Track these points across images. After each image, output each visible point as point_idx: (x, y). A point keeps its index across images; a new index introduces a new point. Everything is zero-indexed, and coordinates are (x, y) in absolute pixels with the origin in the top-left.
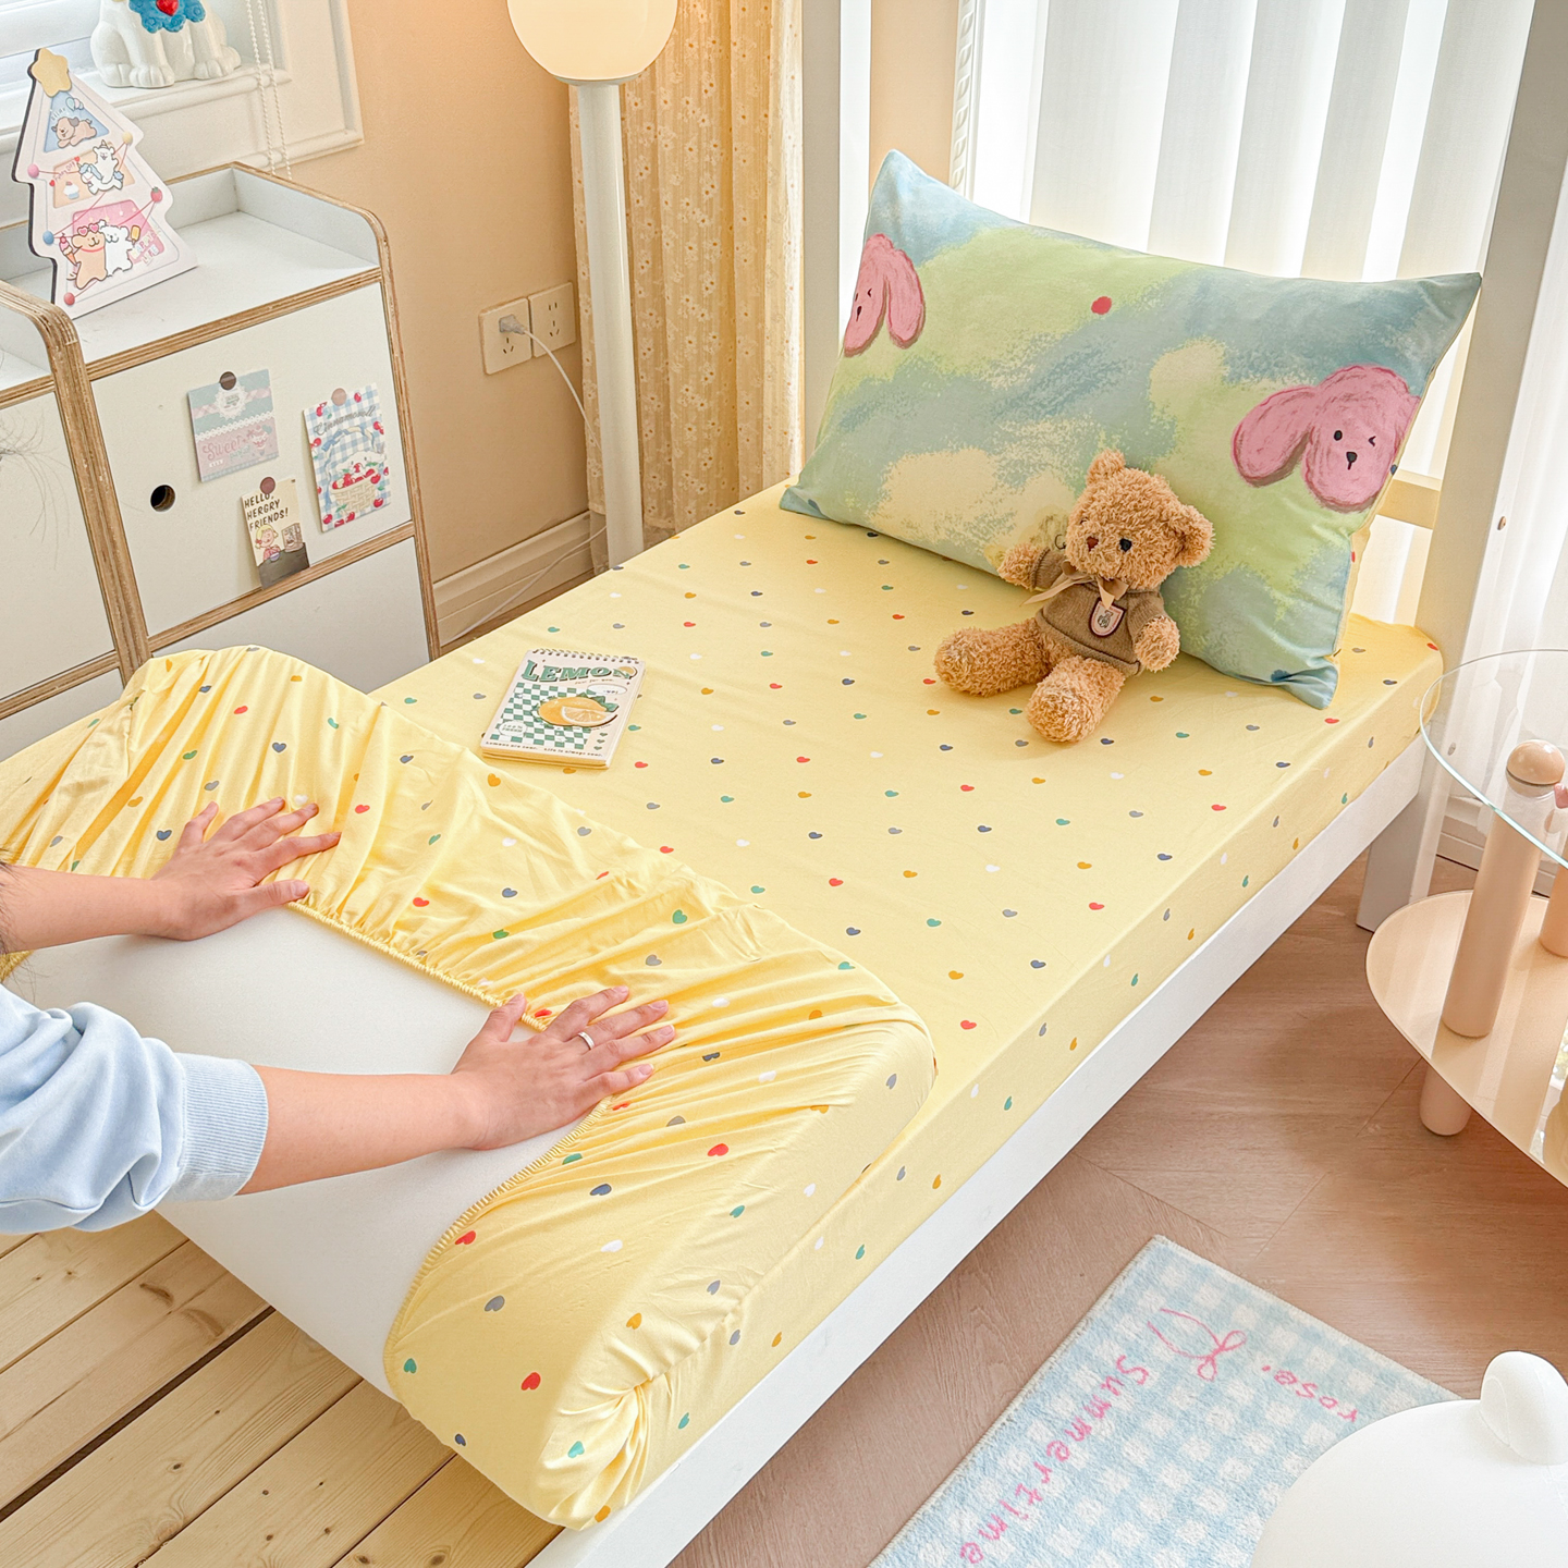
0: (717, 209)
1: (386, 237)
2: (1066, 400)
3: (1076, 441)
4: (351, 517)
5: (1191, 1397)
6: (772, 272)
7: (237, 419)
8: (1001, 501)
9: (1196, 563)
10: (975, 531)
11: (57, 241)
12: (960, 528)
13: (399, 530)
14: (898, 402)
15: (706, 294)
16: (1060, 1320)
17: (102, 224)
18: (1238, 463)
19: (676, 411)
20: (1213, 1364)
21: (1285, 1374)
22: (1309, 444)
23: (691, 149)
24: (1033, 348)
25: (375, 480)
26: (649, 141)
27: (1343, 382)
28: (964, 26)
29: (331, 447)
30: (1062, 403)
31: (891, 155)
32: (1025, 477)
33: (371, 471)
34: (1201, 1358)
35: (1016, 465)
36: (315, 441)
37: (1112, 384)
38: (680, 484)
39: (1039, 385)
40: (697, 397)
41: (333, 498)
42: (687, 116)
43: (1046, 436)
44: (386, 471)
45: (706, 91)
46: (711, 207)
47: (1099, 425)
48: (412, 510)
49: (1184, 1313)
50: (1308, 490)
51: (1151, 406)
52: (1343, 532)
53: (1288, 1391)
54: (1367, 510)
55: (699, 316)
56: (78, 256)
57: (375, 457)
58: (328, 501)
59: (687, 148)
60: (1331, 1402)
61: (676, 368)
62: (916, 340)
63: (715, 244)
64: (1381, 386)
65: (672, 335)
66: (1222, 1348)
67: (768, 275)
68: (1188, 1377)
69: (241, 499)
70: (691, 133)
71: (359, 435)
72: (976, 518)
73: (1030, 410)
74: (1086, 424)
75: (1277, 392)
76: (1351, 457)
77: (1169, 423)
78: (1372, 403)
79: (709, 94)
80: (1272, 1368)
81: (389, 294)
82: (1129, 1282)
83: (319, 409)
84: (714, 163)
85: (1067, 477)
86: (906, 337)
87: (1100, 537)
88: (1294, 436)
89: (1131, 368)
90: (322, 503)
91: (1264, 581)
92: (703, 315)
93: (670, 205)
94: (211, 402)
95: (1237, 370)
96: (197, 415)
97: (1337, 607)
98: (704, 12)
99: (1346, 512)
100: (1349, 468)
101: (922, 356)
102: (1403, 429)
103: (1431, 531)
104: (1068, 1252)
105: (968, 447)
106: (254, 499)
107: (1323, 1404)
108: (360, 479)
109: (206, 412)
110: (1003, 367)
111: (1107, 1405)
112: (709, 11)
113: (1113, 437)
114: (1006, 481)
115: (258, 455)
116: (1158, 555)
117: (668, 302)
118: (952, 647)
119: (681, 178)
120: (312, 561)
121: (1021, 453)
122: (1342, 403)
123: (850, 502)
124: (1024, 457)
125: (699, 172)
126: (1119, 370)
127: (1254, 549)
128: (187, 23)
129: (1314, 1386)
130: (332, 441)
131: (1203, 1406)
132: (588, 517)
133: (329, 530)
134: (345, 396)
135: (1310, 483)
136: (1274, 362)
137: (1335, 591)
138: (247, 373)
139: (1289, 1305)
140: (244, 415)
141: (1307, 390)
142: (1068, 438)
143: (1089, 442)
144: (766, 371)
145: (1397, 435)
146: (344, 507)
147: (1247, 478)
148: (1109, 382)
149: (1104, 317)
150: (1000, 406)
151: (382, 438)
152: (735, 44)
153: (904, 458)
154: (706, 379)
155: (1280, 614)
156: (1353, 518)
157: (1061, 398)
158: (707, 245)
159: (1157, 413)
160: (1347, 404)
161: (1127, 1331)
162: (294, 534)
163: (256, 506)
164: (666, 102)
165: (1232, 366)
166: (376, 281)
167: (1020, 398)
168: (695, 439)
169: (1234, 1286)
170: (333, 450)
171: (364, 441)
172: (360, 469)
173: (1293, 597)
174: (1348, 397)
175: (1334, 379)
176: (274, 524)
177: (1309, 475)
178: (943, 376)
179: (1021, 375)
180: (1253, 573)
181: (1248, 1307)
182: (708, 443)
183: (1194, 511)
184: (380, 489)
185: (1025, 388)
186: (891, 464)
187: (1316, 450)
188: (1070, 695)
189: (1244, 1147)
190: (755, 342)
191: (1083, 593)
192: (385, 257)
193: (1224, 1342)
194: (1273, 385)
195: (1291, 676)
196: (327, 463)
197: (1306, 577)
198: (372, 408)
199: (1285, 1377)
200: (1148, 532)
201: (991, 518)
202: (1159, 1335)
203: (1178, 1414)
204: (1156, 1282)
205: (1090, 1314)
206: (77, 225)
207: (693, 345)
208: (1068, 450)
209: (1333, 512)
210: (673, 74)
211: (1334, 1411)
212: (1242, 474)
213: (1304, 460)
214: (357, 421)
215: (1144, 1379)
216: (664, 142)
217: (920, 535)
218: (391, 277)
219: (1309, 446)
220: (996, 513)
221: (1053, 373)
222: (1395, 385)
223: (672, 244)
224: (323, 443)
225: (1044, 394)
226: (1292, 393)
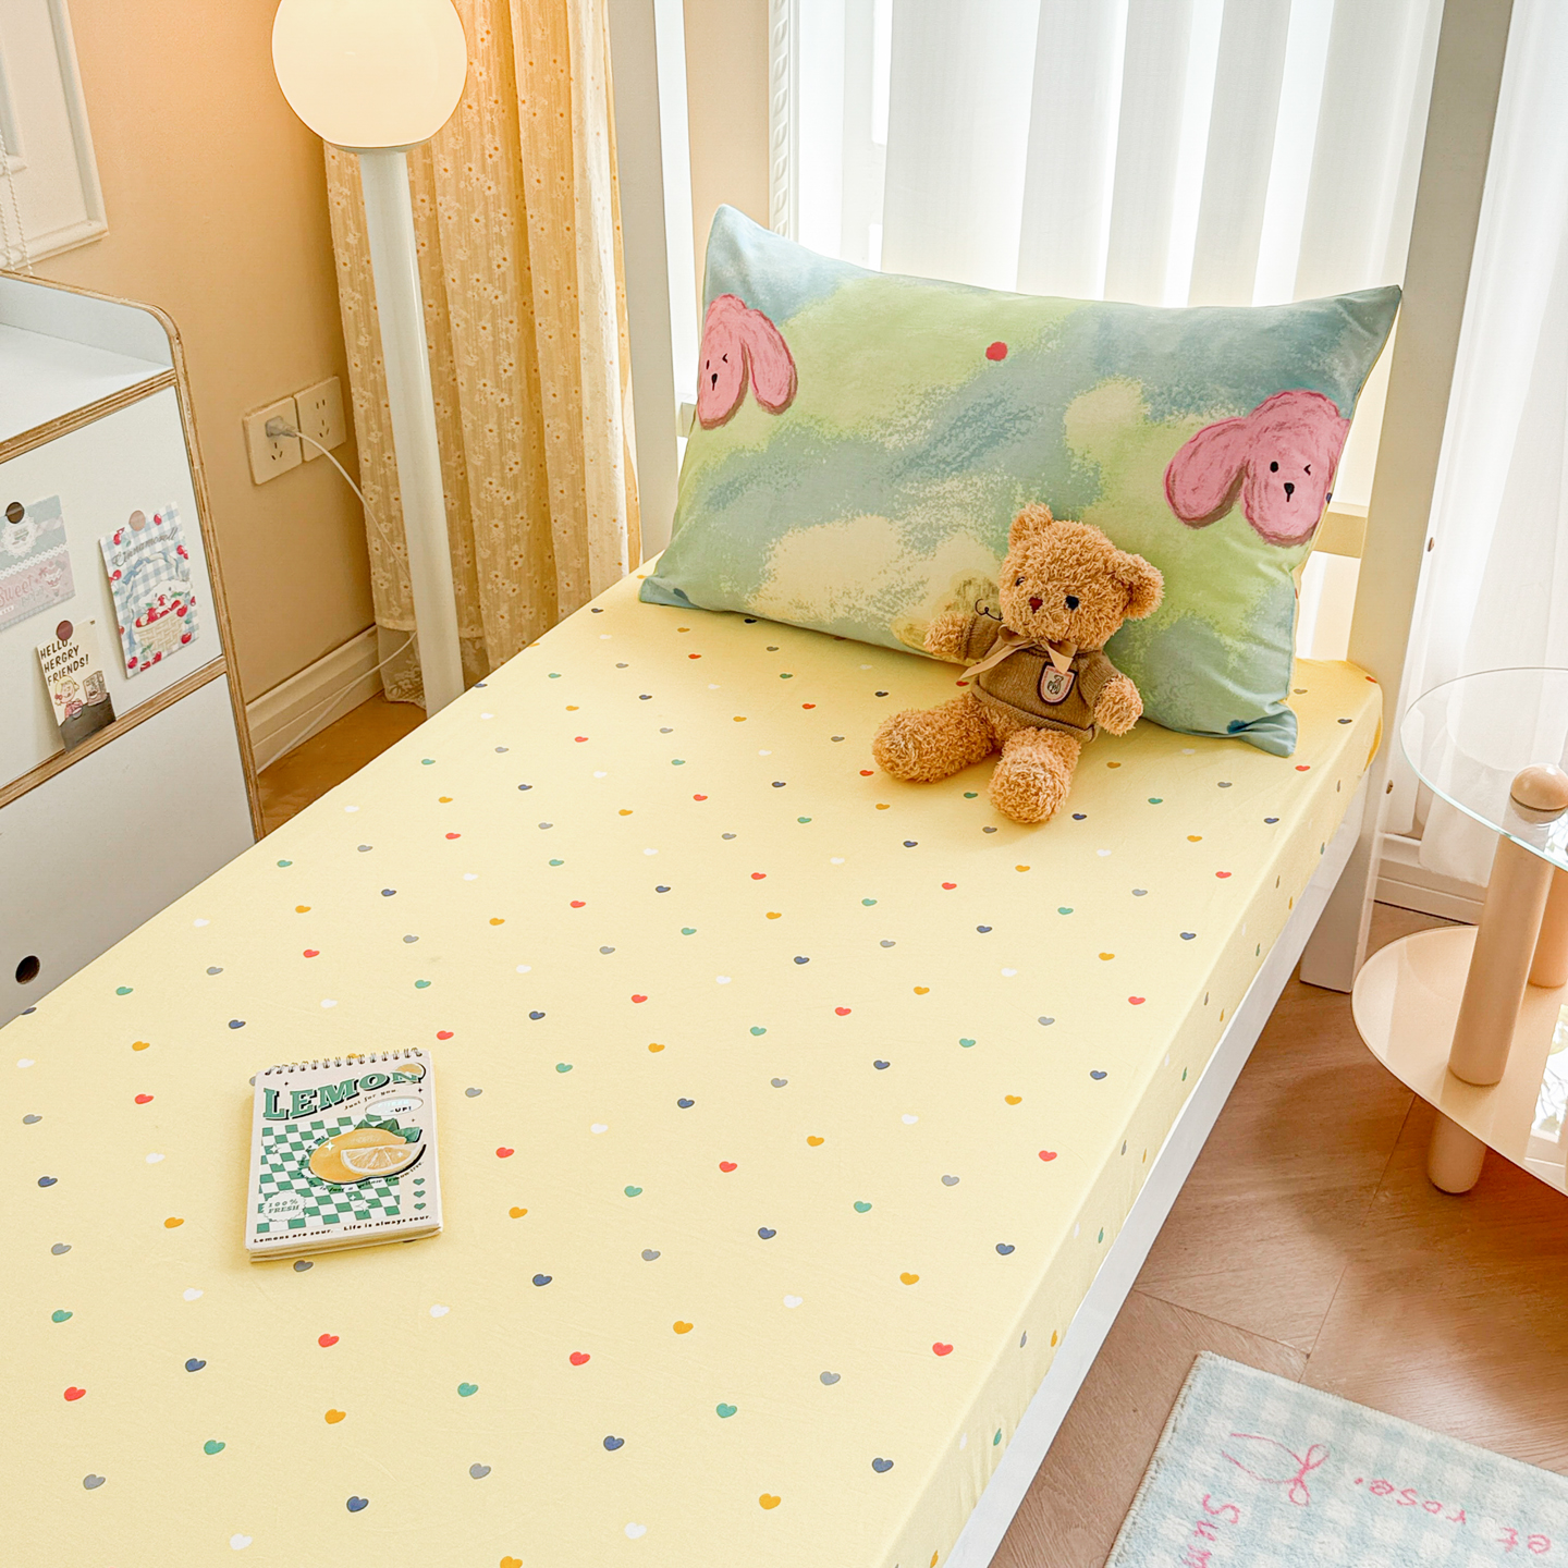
0: (512, 283)
1: (178, 334)
2: (972, 455)
3: (989, 498)
4: (158, 658)
5: (1291, 1528)
6: (590, 347)
7: (27, 556)
8: (909, 569)
9: (1147, 615)
10: (879, 605)
12: (861, 603)
13: (210, 667)
14: (777, 473)
15: (504, 376)
16: (1126, 1465)
18: (1174, 505)
19: (479, 507)
20: (1303, 1486)
21: (1380, 1484)
22: (1246, 479)
23: (477, 221)
24: (927, 402)
25: (182, 612)
26: (424, 215)
27: (1274, 410)
28: (777, 70)
29: (132, 579)
30: (968, 458)
31: (721, 212)
32: (936, 541)
33: (177, 603)
34: (1288, 1482)
35: (923, 529)
36: (114, 575)
37: (1023, 434)
38: (489, 587)
39: (940, 441)
40: (502, 490)
41: (137, 638)
42: (471, 184)
43: (955, 495)
44: (193, 601)
45: (490, 156)
46: (504, 282)
47: (1014, 478)
48: (223, 642)
49: (1258, 1435)
50: (1250, 527)
51: (1070, 453)
52: (1286, 568)
53: (1388, 1502)
54: (1307, 543)
55: (499, 401)
57: (179, 586)
58: (132, 642)
59: (473, 220)
60: (1436, 1506)
61: (475, 460)
62: (790, 405)
63: (511, 322)
64: (1312, 411)
65: (469, 425)
66: (1307, 1467)
67: (584, 351)
68: (1282, 1506)
69: (36, 650)
70: (476, 203)
71: (162, 563)
72: (880, 591)
73: (933, 469)
74: (999, 479)
75: (1205, 426)
76: (1289, 488)
77: (1093, 469)
78: (1305, 431)
79: (494, 159)
80: (1365, 1480)
81: (185, 398)
82: (1189, 1410)
83: (116, 536)
84: (504, 233)
85: (985, 537)
86: (778, 401)
87: (1043, 597)
88: (1229, 472)
89: (1042, 414)
90: (126, 645)
91: (1213, 627)
92: (502, 400)
93: (457, 281)
95: (1160, 408)
97: (1288, 648)
98: (483, 70)
99: (1289, 546)
100: (1288, 500)
101: (799, 421)
102: (1335, 454)
103: (1358, 561)
104: (1112, 1387)
105: (865, 514)
106: (50, 648)
107: (1428, 1510)
108: (166, 612)
110: (896, 425)
111: (1207, 1554)
112: (488, 68)
113: (1032, 489)
114: (914, 547)
115: (52, 596)
116: (1108, 609)
117: (462, 389)
118: (894, 732)
119: (468, 253)
120: (118, 713)
121: (927, 516)
122: (1276, 433)
123: (726, 587)
124: (933, 519)
125: (488, 244)
126: (1029, 418)
127: (1200, 595)
129: (1413, 1491)
130: (133, 573)
131: (1307, 1536)
132: (376, 632)
133: (135, 675)
134: (144, 519)
135: (1250, 519)
136: (1197, 396)
137: (1283, 631)
138: (35, 502)
139: (1360, 1406)
140: (35, 551)
141: (1238, 422)
142: (980, 495)
143: (1005, 497)
144: (587, 454)
145: (1331, 462)
146: (149, 647)
147: (1184, 519)
148: (1019, 431)
149: (1002, 363)
150: (898, 467)
151: (186, 564)
152: (524, 102)
153: (790, 533)
154: (511, 469)
155: (1233, 661)
156: (1296, 550)
157: (967, 453)
158: (503, 323)
159: (1077, 460)
160: (1281, 434)
161: (1202, 1466)
162: (97, 684)
163: (53, 656)
164: (446, 170)
165: (1153, 404)
166: (170, 385)
167: (920, 457)
168: (503, 536)
169: (1298, 1395)
170: (134, 582)
171: (168, 568)
172: (165, 601)
173: (1243, 641)
174: (1281, 426)
175: (1265, 408)
176: (74, 675)
177: (1250, 511)
178: (828, 440)
179: (917, 433)
180: (1201, 620)
181: (1319, 1416)
182: (517, 540)
183: (1142, 560)
184: (187, 622)
185: (925, 446)
186: (774, 540)
187: (1254, 484)
188: (1041, 770)
189: (1260, 1237)
190: (566, 425)
191: (1027, 658)
192: (178, 356)
193: (1307, 1460)
194: (1200, 419)
195: (1247, 725)
196: (128, 598)
197: (1255, 619)
198: (174, 530)
199: (1380, 1487)
200: (1095, 587)
201: (898, 589)
202: (1237, 1463)
203: (1284, 1550)
204: (1217, 1405)
205: (1158, 1454)
207: (495, 433)
208: (982, 508)
209: (1276, 548)
210: (452, 140)
211: (1441, 1515)
212: (1179, 517)
213: (1242, 496)
214: (159, 546)
215: (1237, 1517)
216: (447, 214)
217: (812, 614)
218: (186, 379)
219: (1246, 481)
220: (903, 583)
221: (954, 427)
222: (1326, 409)
223: (463, 325)
224: (123, 575)
225: (947, 450)
226: (1222, 427)
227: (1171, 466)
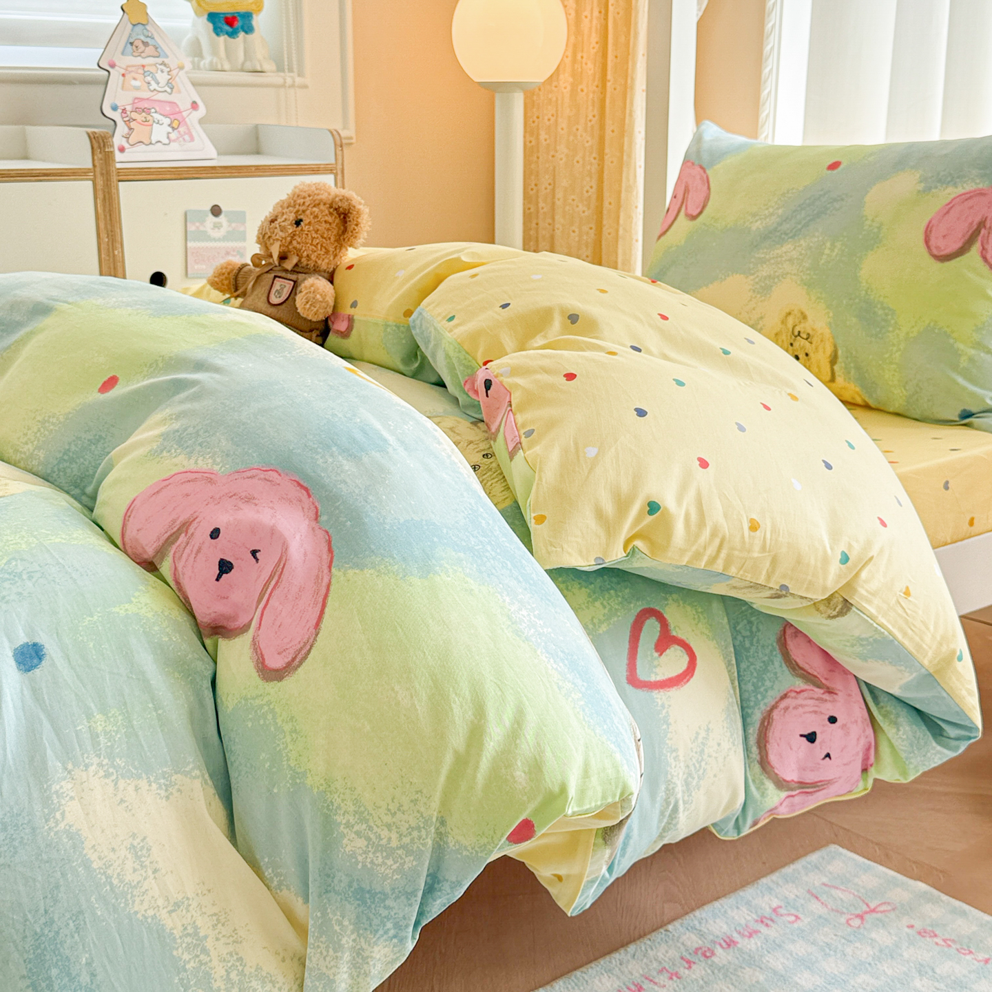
0: (593, 203)
2: (803, 227)
3: (809, 253)
7: (219, 240)
8: (754, 309)
11: (120, 111)
14: (687, 257)
17: (153, 110)
18: (928, 247)
21: (928, 931)
22: (983, 229)
24: (782, 198)
30: (800, 230)
32: (771, 286)
34: (851, 914)
35: (765, 279)
37: (837, 210)
39: (785, 221)
42: (577, 139)
43: (788, 254)
45: (590, 121)
46: (590, 202)
49: (844, 889)
50: (984, 263)
51: (864, 218)
53: (928, 941)
56: (133, 125)
60: (968, 952)
62: (702, 213)
68: (837, 924)
70: (579, 151)
73: (777, 239)
74: (817, 240)
75: (958, 195)
77: (877, 227)
80: (916, 927)
84: (592, 170)
85: (802, 280)
86: (696, 212)
88: (971, 224)
89: (852, 197)
91: (950, 335)
93: (562, 201)
94: (203, 222)
95: (929, 185)
96: (191, 228)
101: (705, 222)
105: (732, 275)
107: (960, 952)
109: (198, 227)
110: (760, 215)
114: (758, 292)
119: (570, 182)
121: (769, 270)
125: (582, 177)
126: (842, 200)
127: (941, 310)
128: (242, 34)
129: (953, 941)
131: (846, 942)
135: (984, 257)
136: (956, 176)
138: (231, 210)
140: (224, 239)
141: (981, 191)
142: (803, 252)
143: (818, 251)
148: (835, 209)
149: (835, 172)
150: (756, 241)
152: (609, 82)
155: (964, 362)
157: (799, 226)
158: (585, 228)
159: (868, 222)
161: (787, 893)
165: (925, 183)
166: (331, 173)
167: (771, 233)
169: (893, 878)
173: (973, 348)
177: (984, 252)
178: (719, 230)
179: (772, 217)
180: (940, 329)
181: (903, 890)
185: (775, 225)
189: (932, 808)
192: (340, 158)
193: (875, 908)
194: (955, 190)
195: (974, 413)
199: (926, 933)
202: (817, 898)
203: (821, 944)
204: (822, 869)
206: (136, 106)
208: (802, 260)
210: (569, 110)
212: (932, 255)
213: (979, 242)
215: (796, 921)
218: (342, 172)
219: (983, 231)
221: (794, 211)
223: (561, 228)
225: (788, 226)
226: (968, 195)
227: (930, 222)
